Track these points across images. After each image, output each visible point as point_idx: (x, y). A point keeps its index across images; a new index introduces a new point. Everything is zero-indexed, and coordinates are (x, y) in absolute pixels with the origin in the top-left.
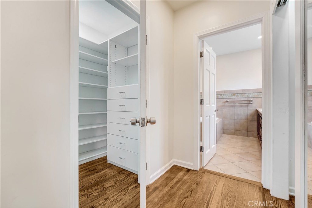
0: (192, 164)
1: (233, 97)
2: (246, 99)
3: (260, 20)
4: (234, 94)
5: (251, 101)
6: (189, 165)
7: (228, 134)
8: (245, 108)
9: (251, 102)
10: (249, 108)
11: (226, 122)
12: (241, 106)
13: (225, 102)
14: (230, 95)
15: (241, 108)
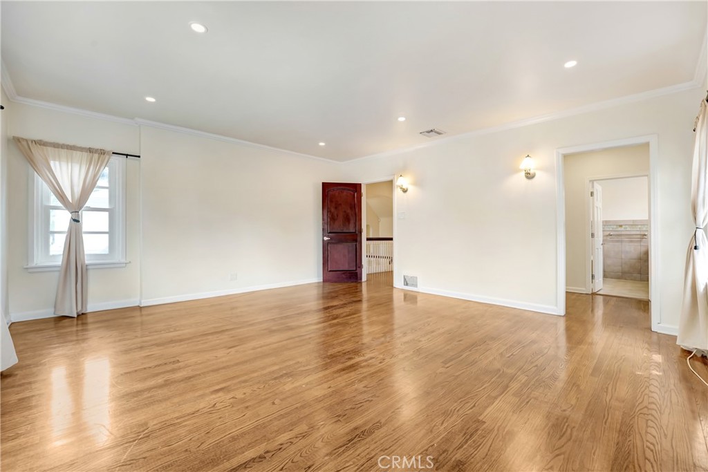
0: (584, 289)
1: (620, 229)
2: (638, 233)
3: (647, 176)
4: (621, 226)
5: (645, 235)
6: (581, 290)
7: (612, 278)
8: (636, 244)
9: (645, 237)
10: (642, 244)
11: (609, 262)
12: (631, 241)
13: (607, 236)
14: (615, 227)
15: (632, 244)
